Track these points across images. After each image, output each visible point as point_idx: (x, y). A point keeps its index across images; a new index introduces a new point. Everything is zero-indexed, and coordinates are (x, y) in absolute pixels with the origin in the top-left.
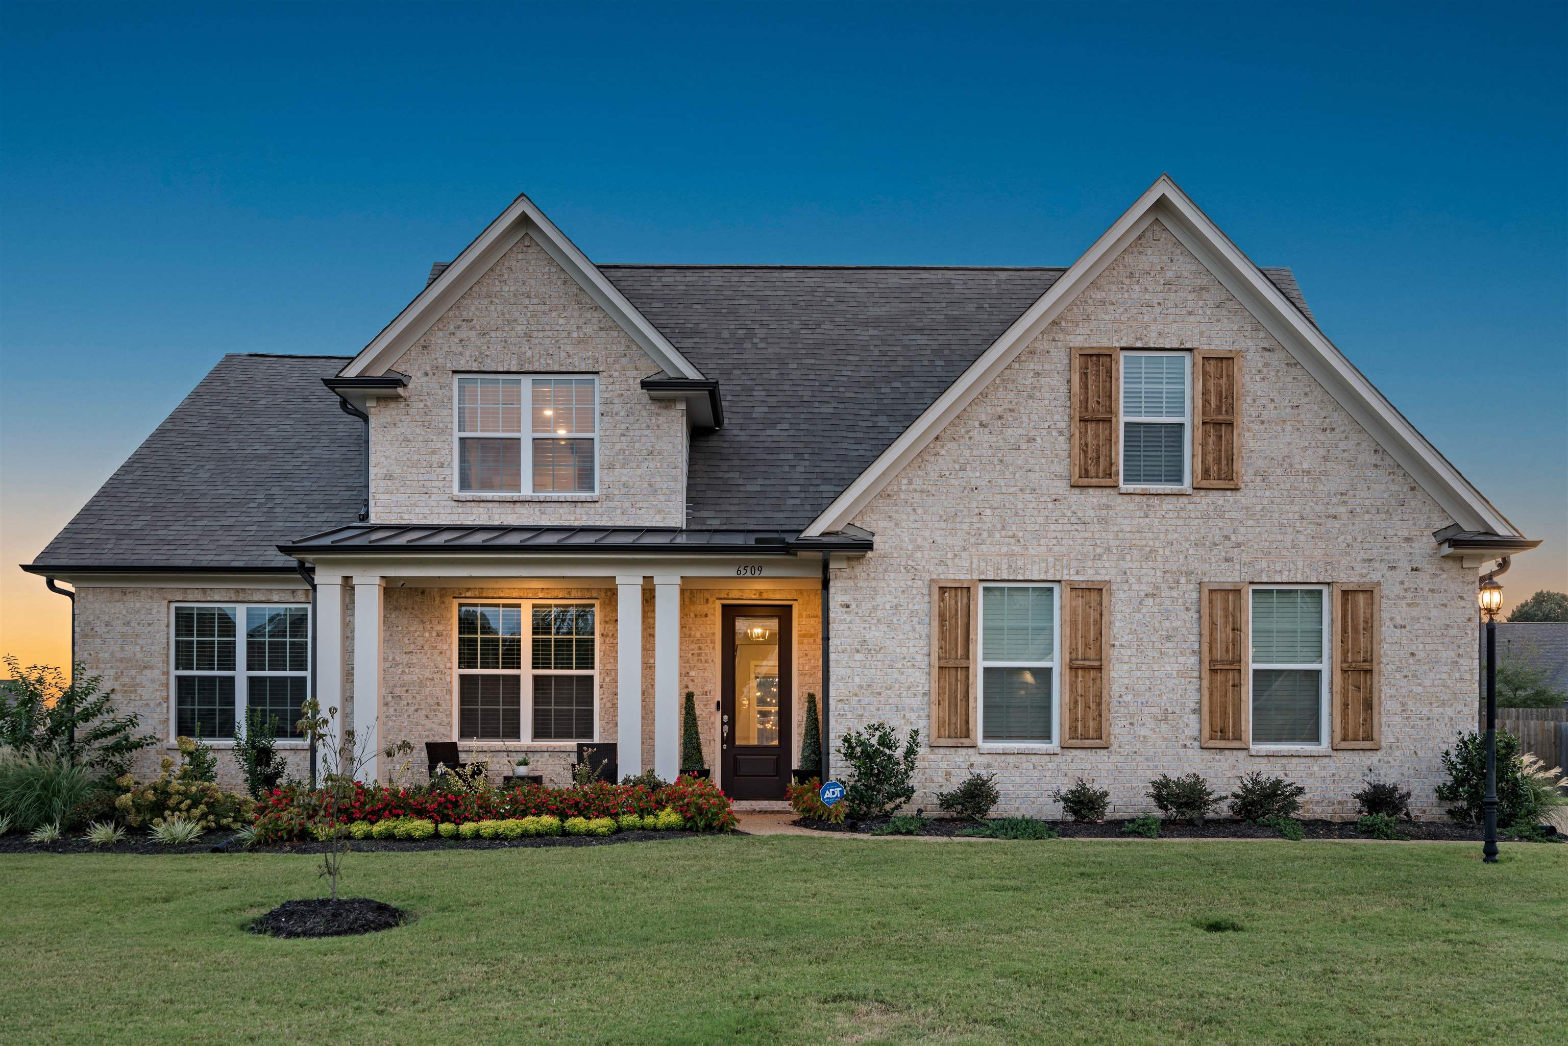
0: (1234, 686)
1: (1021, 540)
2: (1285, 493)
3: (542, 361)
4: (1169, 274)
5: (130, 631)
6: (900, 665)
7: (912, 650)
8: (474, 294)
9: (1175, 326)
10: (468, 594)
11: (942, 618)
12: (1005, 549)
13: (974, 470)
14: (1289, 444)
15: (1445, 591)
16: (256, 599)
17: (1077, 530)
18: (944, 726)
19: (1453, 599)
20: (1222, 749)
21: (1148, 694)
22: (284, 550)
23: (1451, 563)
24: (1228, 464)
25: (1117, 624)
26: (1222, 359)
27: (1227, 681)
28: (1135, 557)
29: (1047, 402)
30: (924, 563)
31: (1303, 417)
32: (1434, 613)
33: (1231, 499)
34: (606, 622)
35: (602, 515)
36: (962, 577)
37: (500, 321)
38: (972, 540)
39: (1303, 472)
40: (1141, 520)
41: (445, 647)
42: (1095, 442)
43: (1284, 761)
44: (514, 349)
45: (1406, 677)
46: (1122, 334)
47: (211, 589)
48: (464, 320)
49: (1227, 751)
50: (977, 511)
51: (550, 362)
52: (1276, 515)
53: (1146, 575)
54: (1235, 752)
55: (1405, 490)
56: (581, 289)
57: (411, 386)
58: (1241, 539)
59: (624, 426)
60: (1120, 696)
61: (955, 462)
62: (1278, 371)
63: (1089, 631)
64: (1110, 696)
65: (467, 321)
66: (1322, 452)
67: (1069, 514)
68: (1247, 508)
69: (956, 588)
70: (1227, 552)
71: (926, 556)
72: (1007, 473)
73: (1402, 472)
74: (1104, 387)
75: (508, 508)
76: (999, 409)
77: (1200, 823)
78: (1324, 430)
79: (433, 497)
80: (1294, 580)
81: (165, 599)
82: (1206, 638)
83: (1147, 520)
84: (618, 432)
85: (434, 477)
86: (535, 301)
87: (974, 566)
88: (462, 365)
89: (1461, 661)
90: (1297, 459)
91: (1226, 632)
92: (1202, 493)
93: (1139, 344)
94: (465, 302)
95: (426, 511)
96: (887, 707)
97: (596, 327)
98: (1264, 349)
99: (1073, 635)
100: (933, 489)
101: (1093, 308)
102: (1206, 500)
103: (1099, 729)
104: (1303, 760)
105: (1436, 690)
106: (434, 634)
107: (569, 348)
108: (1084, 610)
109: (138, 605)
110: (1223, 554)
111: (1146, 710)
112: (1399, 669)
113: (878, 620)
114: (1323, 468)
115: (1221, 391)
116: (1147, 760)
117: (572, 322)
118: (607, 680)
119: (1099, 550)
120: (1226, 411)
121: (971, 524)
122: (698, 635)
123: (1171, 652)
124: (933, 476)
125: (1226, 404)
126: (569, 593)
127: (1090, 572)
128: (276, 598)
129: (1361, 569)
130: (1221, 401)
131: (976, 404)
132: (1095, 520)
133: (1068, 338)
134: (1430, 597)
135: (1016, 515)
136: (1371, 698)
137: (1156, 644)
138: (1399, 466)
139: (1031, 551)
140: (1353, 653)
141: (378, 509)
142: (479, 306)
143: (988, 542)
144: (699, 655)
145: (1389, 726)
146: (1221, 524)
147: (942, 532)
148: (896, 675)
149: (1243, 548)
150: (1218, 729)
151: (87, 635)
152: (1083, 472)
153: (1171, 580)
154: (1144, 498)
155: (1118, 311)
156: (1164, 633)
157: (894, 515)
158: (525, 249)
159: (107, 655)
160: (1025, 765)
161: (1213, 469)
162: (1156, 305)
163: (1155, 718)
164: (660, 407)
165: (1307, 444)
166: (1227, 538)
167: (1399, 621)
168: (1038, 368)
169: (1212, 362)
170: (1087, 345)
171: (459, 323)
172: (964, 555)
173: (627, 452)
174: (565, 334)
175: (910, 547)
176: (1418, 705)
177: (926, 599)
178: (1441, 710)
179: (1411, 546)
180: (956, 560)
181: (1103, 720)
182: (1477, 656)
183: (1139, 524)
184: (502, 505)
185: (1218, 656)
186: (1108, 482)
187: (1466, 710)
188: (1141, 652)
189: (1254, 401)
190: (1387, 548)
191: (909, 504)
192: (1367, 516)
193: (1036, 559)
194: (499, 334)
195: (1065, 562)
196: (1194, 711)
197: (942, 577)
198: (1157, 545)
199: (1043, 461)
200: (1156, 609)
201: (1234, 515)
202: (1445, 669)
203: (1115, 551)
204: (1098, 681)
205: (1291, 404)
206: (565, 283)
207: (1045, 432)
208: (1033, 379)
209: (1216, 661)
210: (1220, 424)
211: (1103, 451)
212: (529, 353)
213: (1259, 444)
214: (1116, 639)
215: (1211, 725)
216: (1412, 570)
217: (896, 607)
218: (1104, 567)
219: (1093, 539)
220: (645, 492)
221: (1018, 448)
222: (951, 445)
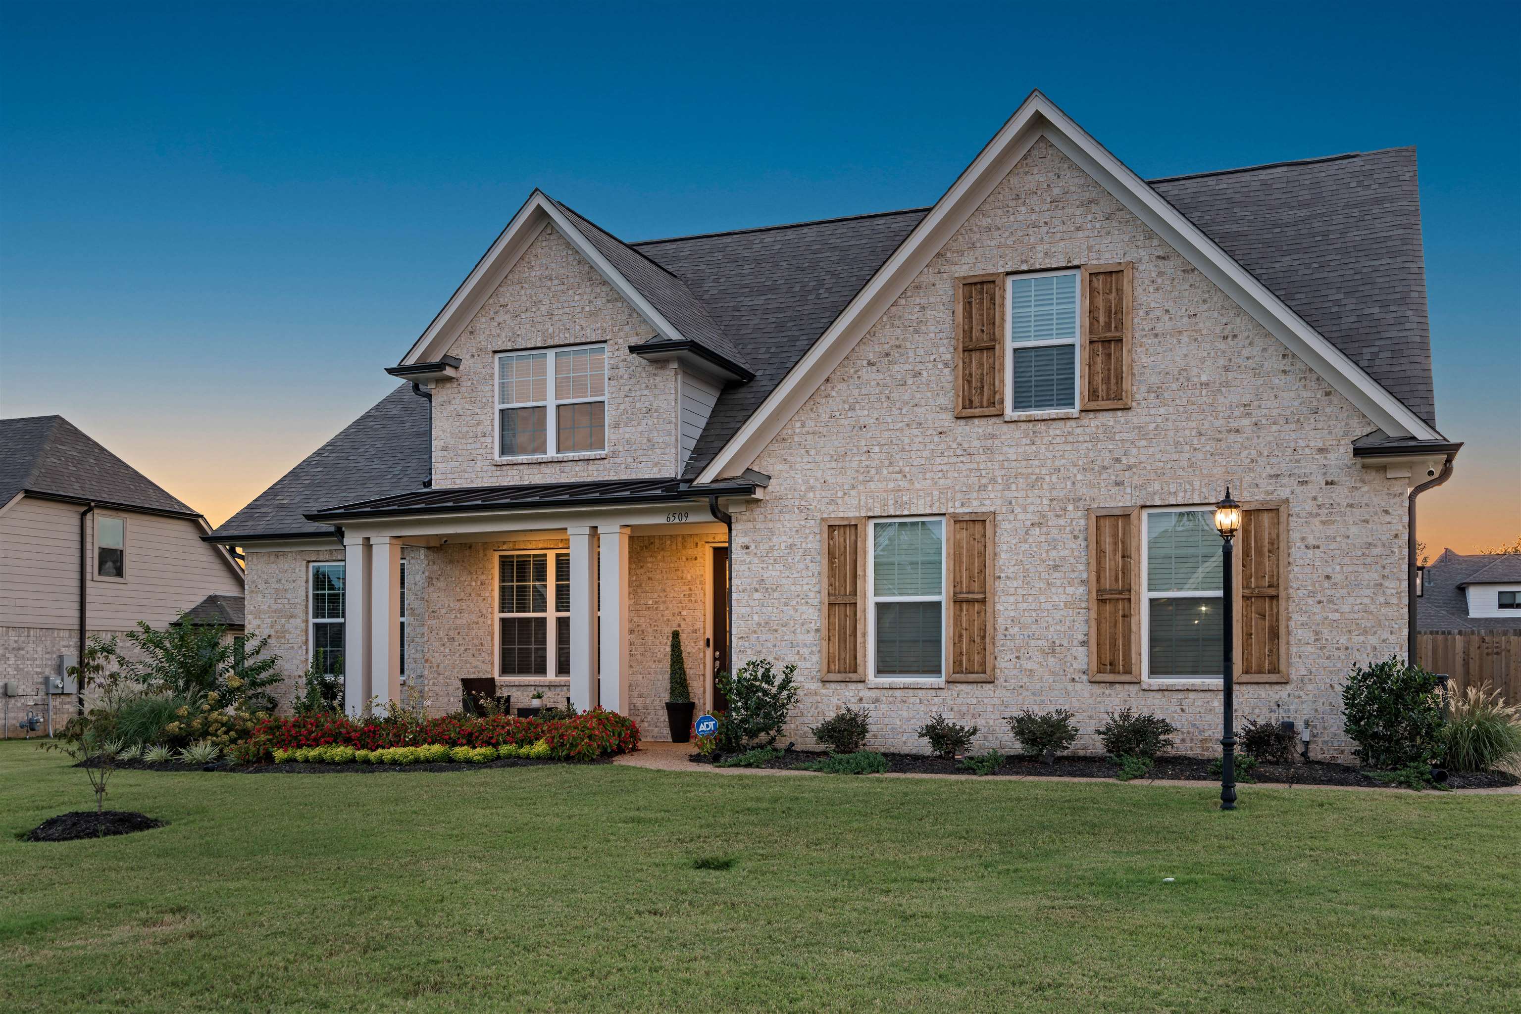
0: (1124, 616)
1: (908, 475)
2: (1181, 409)
3: (561, 335)
4: (1056, 191)
5: (281, 588)
6: (794, 603)
8: (509, 282)
9: (1062, 244)
10: (505, 547)
11: (831, 555)
12: (891, 485)
13: (863, 408)
14: (1186, 356)
15: (1367, 505)
17: (962, 462)
18: (834, 662)
19: (1376, 514)
20: (1112, 683)
21: (1034, 626)
22: (310, 517)
23: (1374, 473)
24: (1117, 383)
25: (1003, 555)
26: (1111, 273)
27: (1116, 611)
28: (1020, 485)
29: (932, 335)
30: (815, 503)
31: (1201, 325)
32: (1354, 530)
33: (1122, 420)
35: (609, 470)
36: (851, 515)
37: (529, 304)
38: (861, 478)
39: (1201, 384)
40: (1027, 447)
41: (487, 594)
42: (979, 372)
43: (1180, 695)
44: (539, 327)
45: (1320, 602)
46: (1008, 258)
48: (501, 306)
49: (1117, 686)
50: (865, 449)
51: (567, 335)
52: (1171, 433)
53: (1032, 504)
54: (1126, 686)
55: (1319, 396)
57: (461, 368)
58: (1132, 460)
59: (627, 388)
60: (1006, 629)
61: (844, 402)
62: (1173, 279)
63: (973, 563)
64: (995, 629)
65: (504, 306)
66: (1222, 362)
67: (954, 446)
68: (1139, 427)
69: (845, 526)
70: (1117, 476)
71: (818, 496)
72: (894, 409)
73: (1315, 376)
74: (988, 314)
75: (535, 469)
76: (886, 347)
77: (1050, 761)
78: (1225, 338)
79: (479, 463)
80: (1191, 502)
81: (306, 560)
82: (1094, 567)
83: (1034, 447)
84: (622, 394)
85: (478, 446)
86: (556, 282)
87: (862, 504)
88: (500, 345)
89: (1386, 583)
90: (1195, 371)
91: (1115, 561)
92: (1091, 415)
93: (1024, 267)
94: (502, 289)
95: (474, 475)
96: (783, 643)
97: (604, 300)
98: (1159, 257)
99: (957, 568)
100: (824, 430)
101: (978, 236)
102: (1094, 422)
103: (983, 663)
104: (1202, 694)
105: (1356, 616)
106: (479, 583)
107: (582, 322)
108: (968, 543)
109: (286, 565)
110: (1113, 477)
111: (1033, 643)
112: (1312, 594)
113: (775, 560)
114: (1224, 378)
115: (1110, 307)
116: (1034, 694)
117: (585, 297)
119: (984, 481)
120: (1116, 327)
121: (860, 461)
122: (689, 577)
123: (1058, 583)
124: (825, 417)
125: (1115, 321)
127: (975, 503)
129: (1266, 485)
130: (1110, 317)
131: (865, 343)
132: (981, 451)
133: (953, 268)
134: (1348, 513)
135: (903, 450)
136: (1278, 626)
137: (1043, 574)
138: (1311, 370)
139: (917, 486)
140: (1257, 578)
141: (438, 476)
143: (876, 478)
144: (690, 595)
145: (1300, 657)
146: (1111, 447)
147: (833, 471)
148: (791, 612)
149: (1134, 470)
150: (1108, 662)
152: (967, 402)
153: (1058, 508)
154: (1030, 425)
155: (1005, 235)
156: (1051, 563)
157: (789, 458)
159: (266, 607)
160: (912, 700)
161: (1102, 390)
162: (1042, 224)
163: (1043, 652)
164: (656, 369)
165: (1205, 355)
166: (1118, 460)
167: (1311, 541)
168: (923, 301)
169: (1101, 277)
170: (972, 274)
171: (498, 309)
172: (853, 493)
173: (630, 412)
174: (579, 309)
175: (803, 488)
176: (1334, 633)
177: (818, 537)
178: (1362, 638)
179: (1325, 458)
180: (846, 498)
181: (988, 653)
182: (1406, 577)
183: (1025, 452)
184: (531, 466)
185: (1107, 584)
186: (992, 410)
187: (1392, 638)
188: (1027, 584)
189: (1147, 313)
190: (1298, 461)
191: (802, 446)
192: (1274, 428)
193: (921, 493)
194: (528, 315)
195: (949, 494)
196: (1084, 644)
197: (833, 515)
198: (1043, 472)
199: (929, 394)
200: (1043, 538)
201: (1125, 436)
202: (1368, 592)
203: (1000, 481)
204: (983, 614)
205: (1188, 313)
206: (579, 263)
207: (930, 366)
208: (919, 314)
209: (1105, 590)
210: (1110, 341)
211: (987, 379)
212: (551, 330)
213: (1152, 359)
214: (1002, 571)
215: (1099, 657)
216: (1327, 483)
217: (791, 546)
218: (989, 498)
219: (979, 470)
220: (645, 447)
221: (905, 384)
222: (842, 386)
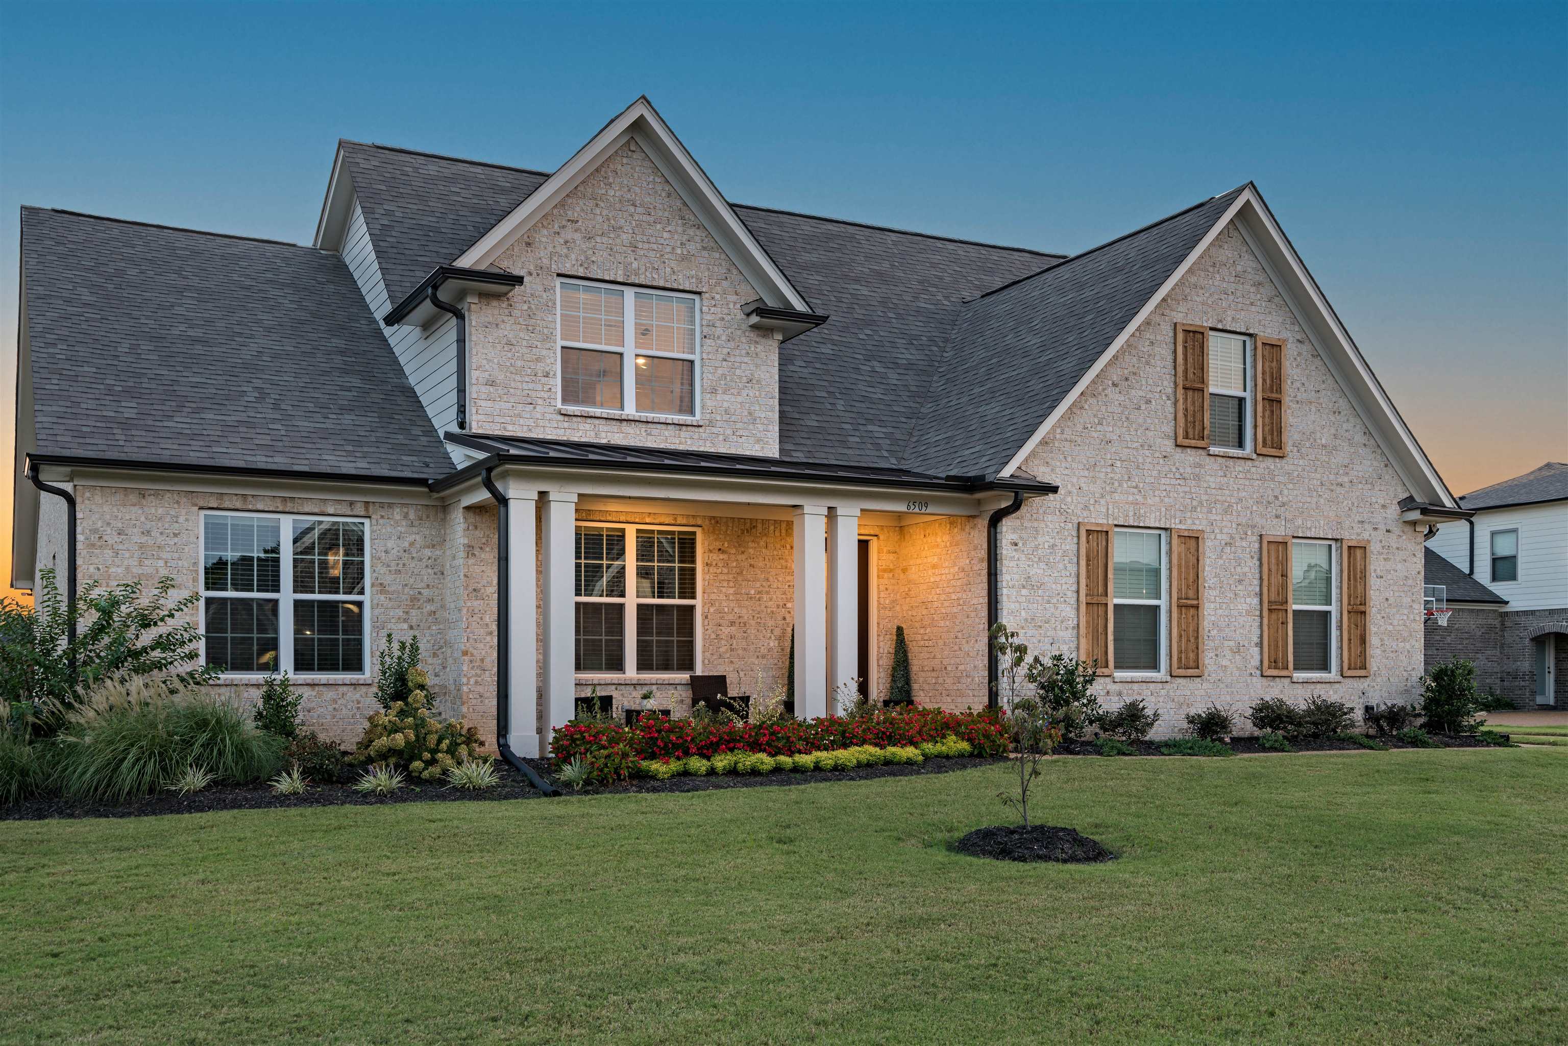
0: (1282, 623)
1: (1142, 491)
2: (1312, 463)
3: (648, 274)
4: (1239, 268)
5: (151, 542)
7: (1064, 587)
8: (579, 194)
9: (1243, 313)
11: (1088, 559)
12: (1131, 498)
13: (1108, 424)
14: (1314, 422)
15: (1405, 549)
16: (307, 510)
17: (1180, 485)
18: (1089, 657)
19: (1409, 556)
20: (1275, 677)
21: (1227, 630)
23: (1408, 527)
24: (1278, 435)
25: (1208, 569)
26: (1273, 346)
27: (1278, 619)
28: (1218, 510)
29: (1159, 369)
30: (1072, 508)
31: (1321, 400)
32: (1399, 566)
33: (1279, 465)
34: (711, 551)
35: (705, 440)
36: (1100, 521)
37: (606, 227)
38: (1108, 488)
39: (1322, 446)
40: (1222, 478)
42: (1193, 408)
43: (1312, 687)
44: (620, 258)
45: (1383, 617)
46: (1209, 315)
47: (253, 496)
48: (569, 220)
49: (1278, 678)
50: (1110, 462)
51: (655, 276)
52: (1306, 481)
53: (1226, 527)
54: (1282, 679)
55: (1382, 466)
56: (685, 204)
57: (521, 288)
58: (1285, 499)
59: (725, 351)
60: (1209, 631)
61: (1095, 416)
62: (1307, 360)
63: (1190, 574)
64: (1204, 631)
65: (572, 221)
66: (1333, 431)
67: (1174, 470)
68: (1289, 473)
69: (1098, 531)
70: (1276, 510)
71: (1075, 501)
72: (1132, 430)
73: (1380, 452)
74: (1198, 360)
76: (1126, 371)
79: (538, 408)
81: (196, 505)
82: (1265, 583)
83: (1226, 479)
84: (720, 356)
85: (539, 387)
86: (640, 210)
87: (1110, 512)
88: (568, 269)
89: (1414, 606)
90: (1318, 435)
91: (1278, 577)
92: (1258, 458)
93: (1220, 326)
94: (570, 201)
95: (531, 422)
96: (1046, 639)
97: (699, 246)
98: (1298, 340)
99: (1179, 577)
100: (1079, 440)
101: (1188, 289)
102: (1263, 465)
103: (1197, 660)
104: (1324, 686)
105: (1400, 628)
107: (673, 264)
108: (1187, 556)
109: (160, 511)
110: (1274, 511)
111: (1226, 643)
112: (1380, 611)
113: (1039, 559)
114: (1334, 443)
115: (1274, 372)
116: (1227, 686)
117: (676, 237)
118: (712, 610)
119: (1195, 503)
120: (1277, 390)
121: (1107, 473)
123: (1241, 594)
124: (1079, 428)
125: (1277, 384)
126: (675, 519)
127: (1189, 521)
128: (331, 511)
129: (1357, 528)
130: (1273, 381)
132: (1192, 477)
133: (1172, 313)
134: (1397, 554)
135: (1138, 467)
136: (1365, 634)
137: (1232, 586)
138: (1378, 446)
139: (1149, 501)
140: (1354, 598)
141: (480, 417)
142: (585, 208)
143: (1119, 491)
145: (1374, 657)
146: (1272, 486)
147: (1085, 479)
148: (1052, 610)
149: (1286, 507)
150: (1273, 660)
151: (93, 545)
152: (1185, 433)
153: (1241, 532)
154: (1224, 460)
155: (1206, 295)
156: (1237, 577)
157: (1051, 462)
158: (630, 153)
159: (119, 570)
160: (1145, 693)
161: (1268, 439)
162: (1230, 294)
163: (1231, 650)
164: (757, 336)
165: (1324, 423)
166: (1277, 498)
167: (1379, 573)
168: (1152, 337)
169: (1267, 348)
170: (1186, 322)
171: (565, 223)
172: (1103, 501)
173: (728, 378)
174: (669, 249)
175: (1063, 492)
176: (1390, 640)
177: (1076, 540)
178: (1404, 646)
179: (1385, 512)
180: (1097, 506)
181: (1199, 652)
183: (1220, 482)
184: (612, 423)
185: (1273, 599)
186: (1200, 443)
187: (1418, 647)
188: (1222, 594)
189: (1293, 384)
191: (1062, 452)
192: (1360, 486)
193: (1153, 508)
194: (605, 240)
195: (1172, 512)
196: (1258, 645)
197: (1087, 521)
198: (1232, 501)
199: (1157, 421)
200: (1232, 556)
201: (1281, 479)
202: (1406, 613)
203: (1205, 505)
204: (1196, 618)
205: (1314, 389)
206: (669, 195)
207: (1157, 396)
208: (1149, 347)
209: (1271, 602)
210: (1273, 401)
211: (1198, 416)
212: (635, 265)
213: (1296, 420)
214: (1207, 581)
215: (1269, 656)
216: (1387, 531)
217: (1053, 546)
218: (1198, 518)
219: (1191, 493)
220: (745, 420)
221: (1139, 408)
222: (1092, 401)
